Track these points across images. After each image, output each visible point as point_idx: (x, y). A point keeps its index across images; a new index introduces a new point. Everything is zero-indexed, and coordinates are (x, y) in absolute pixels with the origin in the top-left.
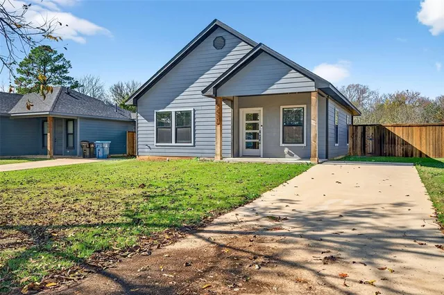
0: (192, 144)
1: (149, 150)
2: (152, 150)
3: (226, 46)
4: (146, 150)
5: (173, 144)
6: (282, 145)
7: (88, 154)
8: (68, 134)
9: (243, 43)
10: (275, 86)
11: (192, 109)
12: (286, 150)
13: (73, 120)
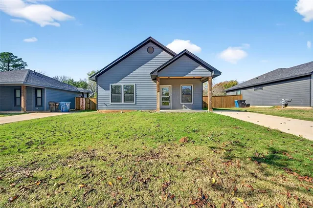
0: (135, 103)
1: (106, 107)
2: (108, 107)
3: (155, 52)
4: (104, 107)
5: (123, 103)
6: (181, 103)
7: (54, 109)
8: (36, 98)
9: (164, 52)
10: (191, 73)
11: (134, 84)
12: (183, 106)
13: (41, 89)
